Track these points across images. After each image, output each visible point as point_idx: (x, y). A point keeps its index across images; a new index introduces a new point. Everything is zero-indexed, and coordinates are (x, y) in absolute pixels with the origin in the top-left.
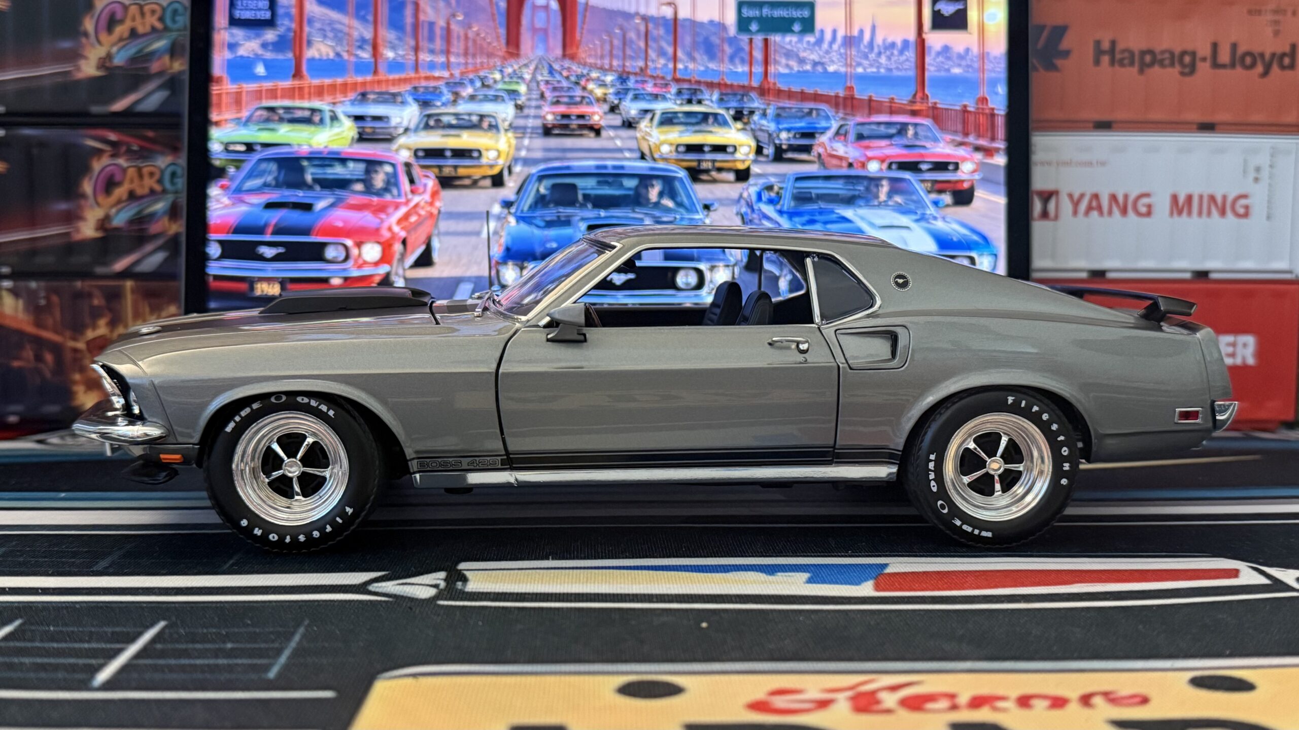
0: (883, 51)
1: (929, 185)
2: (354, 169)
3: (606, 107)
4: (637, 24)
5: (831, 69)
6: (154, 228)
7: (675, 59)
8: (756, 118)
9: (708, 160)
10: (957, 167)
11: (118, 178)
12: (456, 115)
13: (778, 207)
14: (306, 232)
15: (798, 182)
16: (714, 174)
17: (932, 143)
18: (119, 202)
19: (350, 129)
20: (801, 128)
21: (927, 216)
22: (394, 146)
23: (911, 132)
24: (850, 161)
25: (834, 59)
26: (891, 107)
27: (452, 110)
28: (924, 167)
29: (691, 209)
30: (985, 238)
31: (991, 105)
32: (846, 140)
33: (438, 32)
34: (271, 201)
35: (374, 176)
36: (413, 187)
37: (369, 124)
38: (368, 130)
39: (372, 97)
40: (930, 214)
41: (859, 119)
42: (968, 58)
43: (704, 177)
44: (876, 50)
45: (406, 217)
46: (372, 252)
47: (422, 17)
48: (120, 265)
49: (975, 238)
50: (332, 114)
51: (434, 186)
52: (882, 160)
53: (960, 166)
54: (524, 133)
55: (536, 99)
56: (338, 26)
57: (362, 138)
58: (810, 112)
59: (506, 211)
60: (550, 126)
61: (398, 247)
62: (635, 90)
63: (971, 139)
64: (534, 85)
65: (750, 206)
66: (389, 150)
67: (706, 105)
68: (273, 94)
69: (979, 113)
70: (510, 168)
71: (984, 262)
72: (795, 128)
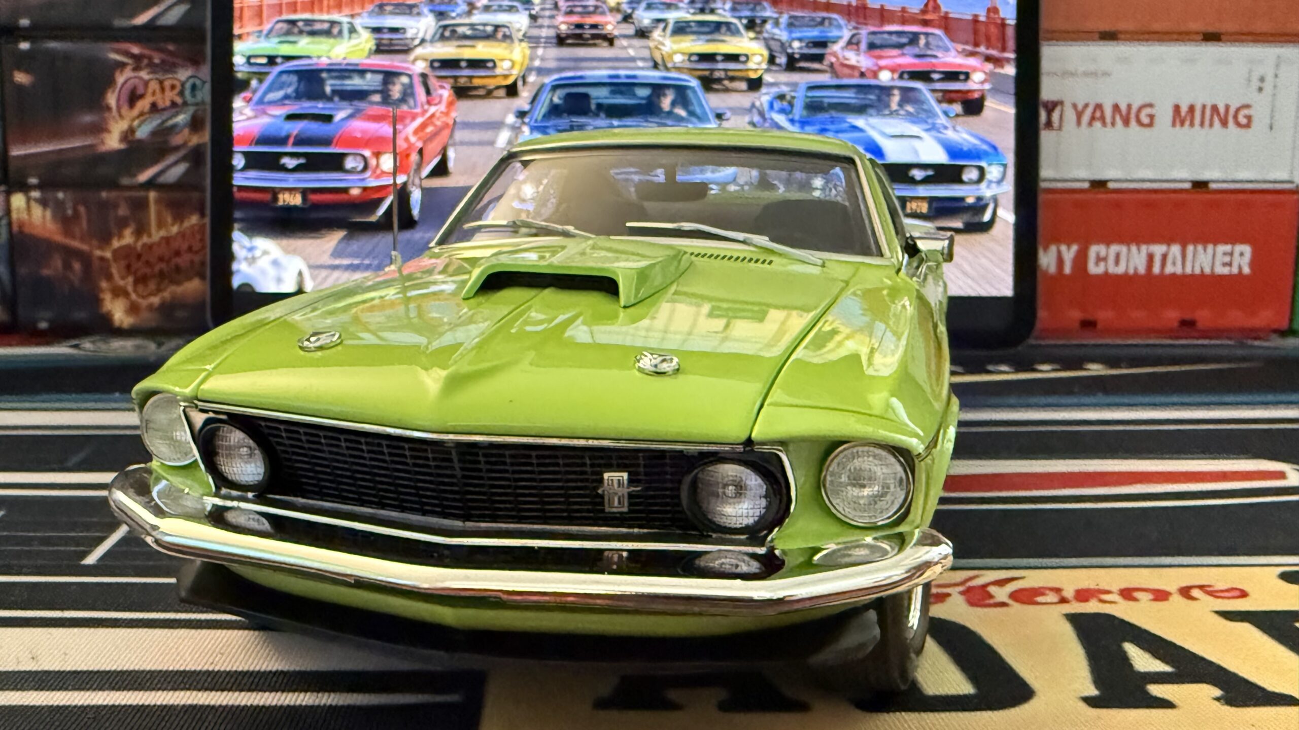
1: (940, 94)
2: (371, 81)
3: (619, 17)
6: (177, 140)
8: (768, 26)
9: (721, 70)
10: (967, 76)
11: (140, 91)
12: (472, 26)
13: (790, 116)
14: (327, 142)
15: (812, 90)
16: (726, 83)
17: (943, 52)
18: (142, 114)
19: (366, 42)
20: (814, 37)
21: (937, 126)
22: (412, 57)
23: (922, 41)
24: (863, 70)
26: (903, 16)
27: (467, 21)
28: (936, 76)
29: (702, 118)
30: (995, 148)
31: (1002, 15)
32: (858, 50)
34: (291, 112)
35: (391, 87)
36: (429, 98)
37: (386, 36)
38: (385, 42)
39: (388, 8)
40: (941, 124)
41: (872, 29)
43: (715, 86)
45: (423, 126)
46: (388, 162)
48: (144, 177)
49: (985, 147)
50: (349, 25)
51: (450, 96)
52: (893, 70)
53: (971, 76)
54: (538, 43)
55: (550, 9)
57: (380, 49)
58: (822, 22)
59: (519, 121)
60: (563, 36)
63: (982, 49)
65: (761, 114)
66: (405, 61)
67: (719, 15)
68: (293, 7)
69: (989, 23)
70: (524, 78)
71: (994, 172)
72: (808, 38)
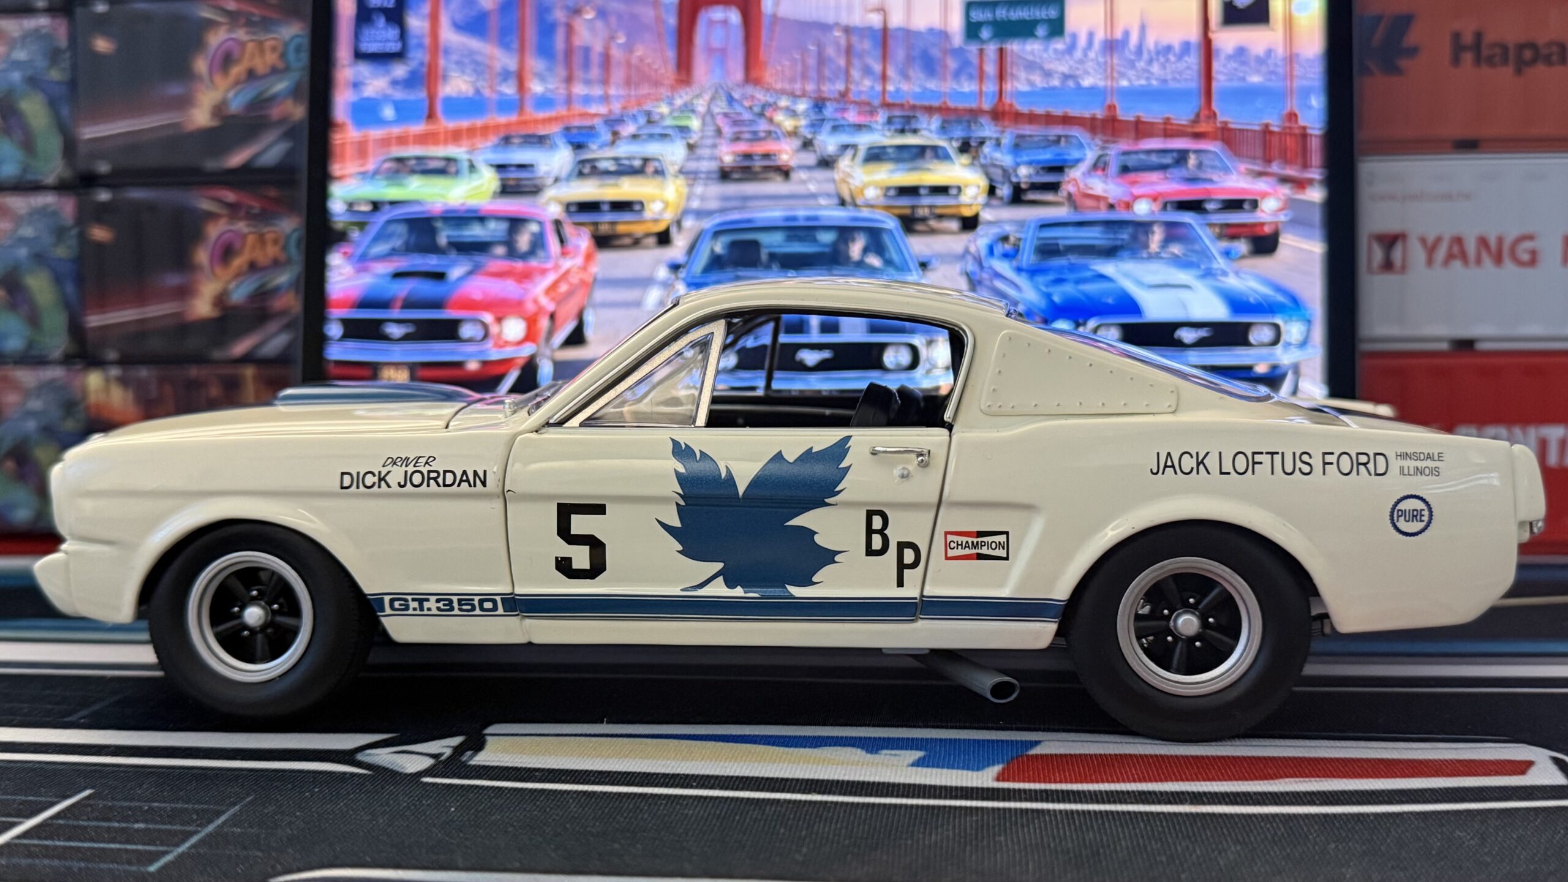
0: (1154, 57)
1: (1217, 230)
2: (495, 229)
3: (796, 143)
4: (839, 37)
5: (1087, 82)
6: (280, 304)
7: (884, 78)
8: (987, 149)
9: (923, 207)
10: (1255, 204)
11: (236, 246)
12: (616, 159)
14: (438, 305)
15: (1044, 229)
16: (933, 223)
17: (1221, 174)
18: (237, 275)
19: (490, 181)
20: (1046, 161)
21: (1214, 272)
22: (543, 199)
23: (1192, 161)
24: (1111, 201)
25: (1091, 70)
26: (1165, 130)
27: (610, 153)
28: (1210, 206)
29: (903, 268)
30: (1295, 299)
32: (1106, 176)
33: (595, 59)
34: (401, 270)
35: (517, 237)
36: (564, 248)
37: (513, 175)
38: (512, 183)
39: (516, 141)
40: (1217, 269)
41: (1123, 147)
42: (1269, 61)
43: (920, 227)
44: (1145, 56)
45: (555, 285)
46: (514, 328)
47: (577, 42)
48: (240, 348)
49: (1280, 298)
50: (469, 163)
51: (588, 248)
52: (1155, 199)
53: (1259, 204)
54: (695, 179)
55: (713, 137)
56: (479, 58)
57: (506, 190)
58: (1058, 140)
59: (673, 276)
60: (728, 169)
61: (544, 323)
62: (835, 120)
63: (1275, 168)
64: (708, 119)
65: (979, 262)
66: (535, 205)
67: (922, 136)
68: (402, 140)
69: (1285, 134)
70: (679, 223)
71: (1293, 331)
72: (1038, 162)
